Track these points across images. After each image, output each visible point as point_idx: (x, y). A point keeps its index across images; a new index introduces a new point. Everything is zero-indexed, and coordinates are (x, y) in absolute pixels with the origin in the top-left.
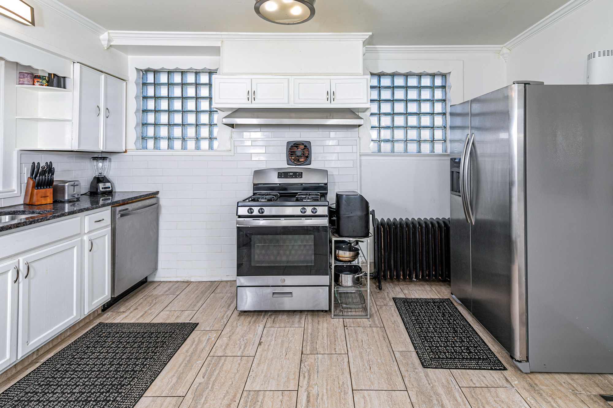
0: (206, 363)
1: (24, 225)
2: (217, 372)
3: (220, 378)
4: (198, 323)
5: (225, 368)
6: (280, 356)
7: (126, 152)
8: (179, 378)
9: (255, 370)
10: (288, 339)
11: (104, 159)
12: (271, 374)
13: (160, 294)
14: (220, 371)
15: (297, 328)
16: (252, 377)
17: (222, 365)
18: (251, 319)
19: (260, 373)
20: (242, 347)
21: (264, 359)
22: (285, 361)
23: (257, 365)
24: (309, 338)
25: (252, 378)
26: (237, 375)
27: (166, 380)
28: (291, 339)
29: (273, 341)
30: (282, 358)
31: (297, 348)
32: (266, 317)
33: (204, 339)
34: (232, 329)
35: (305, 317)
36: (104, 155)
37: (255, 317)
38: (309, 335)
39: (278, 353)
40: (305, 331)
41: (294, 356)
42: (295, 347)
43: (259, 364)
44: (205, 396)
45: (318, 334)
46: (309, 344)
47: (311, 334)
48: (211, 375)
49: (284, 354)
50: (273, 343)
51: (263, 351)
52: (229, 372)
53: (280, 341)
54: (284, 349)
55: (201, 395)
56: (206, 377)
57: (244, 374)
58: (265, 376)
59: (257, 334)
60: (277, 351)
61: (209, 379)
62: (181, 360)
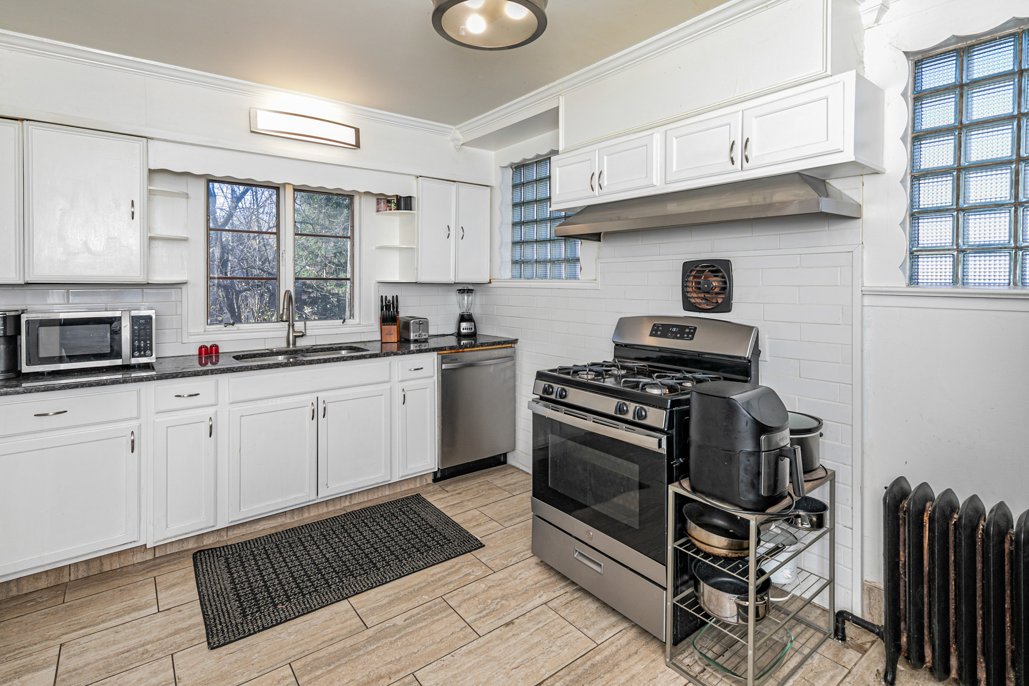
0: (428, 604)
1: (318, 363)
2: (424, 624)
3: (416, 635)
4: (484, 546)
5: (434, 626)
6: (507, 662)
7: (490, 282)
8: (389, 603)
9: (456, 657)
10: (550, 645)
11: (470, 291)
12: (463, 679)
13: (498, 486)
14: (426, 626)
15: (584, 638)
16: (442, 663)
17: (438, 620)
18: (546, 579)
19: (456, 666)
20: (484, 613)
21: (485, 650)
22: (502, 676)
23: (467, 651)
24: (580, 670)
25: (440, 665)
26: (434, 647)
27: (380, 596)
28: (554, 648)
29: (528, 633)
30: (505, 669)
31: (543, 670)
32: (567, 589)
33: (465, 570)
34: (506, 578)
35: (625, 629)
36: (471, 287)
37: (554, 579)
38: (589, 663)
39: (511, 656)
40: (592, 652)
41: (522, 679)
42: (543, 667)
43: (470, 652)
44: (379, 644)
45: (605, 673)
46: (568, 678)
47: (593, 665)
48: (414, 624)
49: (514, 666)
50: (523, 635)
51: (499, 637)
52: (432, 634)
53: (535, 641)
54: (525, 657)
55: (378, 640)
56: (407, 621)
57: (441, 650)
58: (454, 676)
59: (522, 607)
60: (513, 652)
61: (408, 626)
62: (416, 581)
